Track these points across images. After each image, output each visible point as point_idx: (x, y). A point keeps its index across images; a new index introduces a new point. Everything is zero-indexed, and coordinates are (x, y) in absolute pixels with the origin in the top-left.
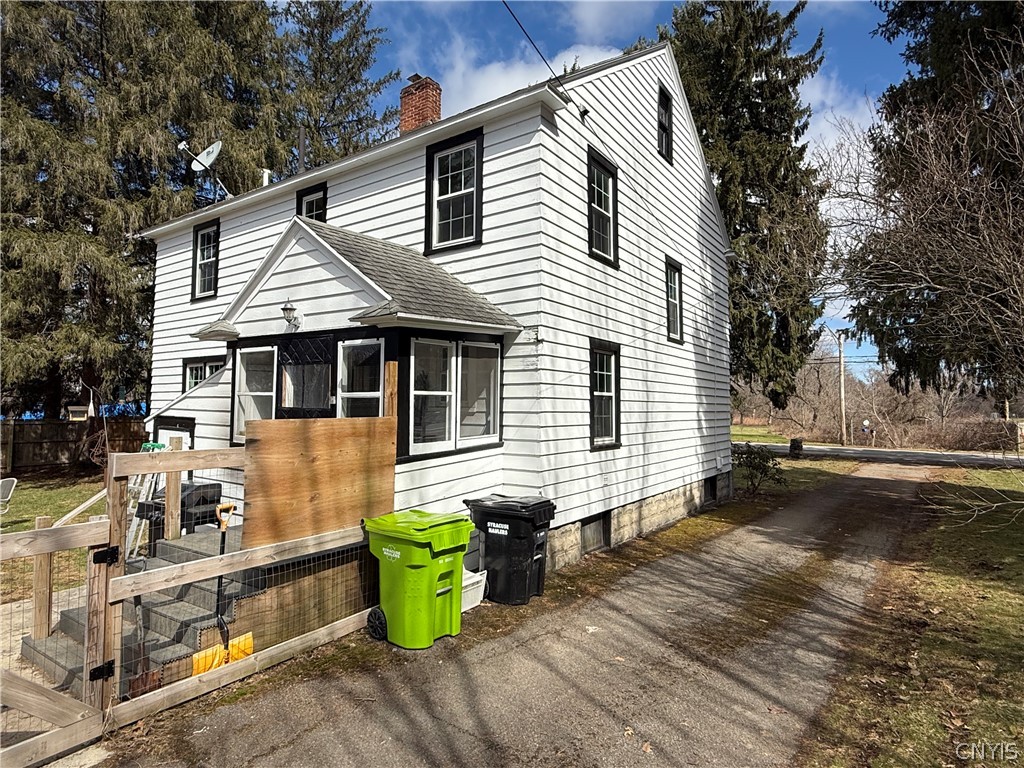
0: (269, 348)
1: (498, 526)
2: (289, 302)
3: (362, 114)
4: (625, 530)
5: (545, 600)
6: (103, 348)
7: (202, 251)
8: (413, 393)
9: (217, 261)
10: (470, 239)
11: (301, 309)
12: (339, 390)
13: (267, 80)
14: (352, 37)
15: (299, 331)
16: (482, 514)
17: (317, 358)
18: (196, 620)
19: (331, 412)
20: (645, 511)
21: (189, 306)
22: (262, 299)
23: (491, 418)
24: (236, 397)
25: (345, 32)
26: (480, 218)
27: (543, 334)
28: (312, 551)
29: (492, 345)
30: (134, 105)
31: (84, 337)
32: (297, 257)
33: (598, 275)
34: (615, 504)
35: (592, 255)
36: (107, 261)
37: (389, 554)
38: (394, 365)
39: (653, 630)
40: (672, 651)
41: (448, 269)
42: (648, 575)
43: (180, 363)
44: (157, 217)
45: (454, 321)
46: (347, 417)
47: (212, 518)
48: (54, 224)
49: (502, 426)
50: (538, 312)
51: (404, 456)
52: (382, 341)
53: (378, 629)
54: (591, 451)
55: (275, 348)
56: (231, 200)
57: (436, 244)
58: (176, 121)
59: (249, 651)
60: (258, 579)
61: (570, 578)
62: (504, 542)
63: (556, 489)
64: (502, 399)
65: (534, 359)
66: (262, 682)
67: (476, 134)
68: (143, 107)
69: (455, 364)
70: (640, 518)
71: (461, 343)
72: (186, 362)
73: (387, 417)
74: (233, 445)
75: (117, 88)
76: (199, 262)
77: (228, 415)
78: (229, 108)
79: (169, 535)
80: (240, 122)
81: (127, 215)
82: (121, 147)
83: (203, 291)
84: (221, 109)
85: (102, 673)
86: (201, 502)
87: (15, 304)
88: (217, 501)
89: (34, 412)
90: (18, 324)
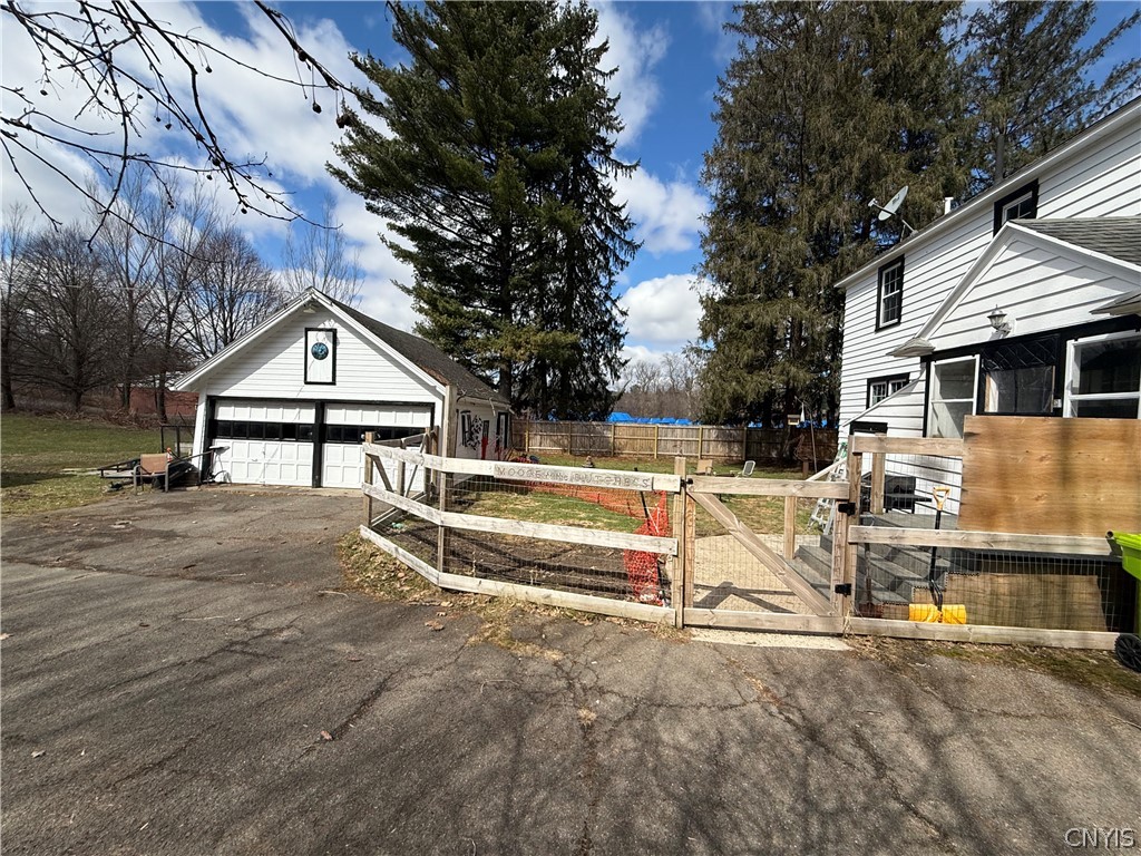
0: (970, 357)
2: (997, 309)
6: (803, 376)
7: (887, 287)
9: (901, 292)
11: (1011, 316)
12: (1067, 393)
13: (942, 116)
15: (1009, 336)
17: (1036, 361)
18: (907, 578)
21: (874, 336)
22: (962, 312)
24: (930, 405)
30: (825, 190)
31: (793, 369)
32: (1008, 262)
36: (807, 314)
43: (865, 382)
44: (842, 271)
46: (1079, 419)
47: (910, 504)
48: (771, 295)
53: (1133, 656)
55: (977, 357)
56: (917, 235)
59: (964, 620)
60: (973, 561)
66: (977, 652)
68: (832, 188)
72: (870, 381)
75: (813, 183)
76: (883, 297)
77: (922, 420)
78: (904, 159)
79: (874, 509)
80: (914, 167)
81: (820, 275)
82: (816, 225)
83: (886, 320)
84: (897, 162)
85: (843, 589)
86: (897, 490)
87: (750, 351)
88: (912, 492)
89: (755, 423)
90: (751, 367)
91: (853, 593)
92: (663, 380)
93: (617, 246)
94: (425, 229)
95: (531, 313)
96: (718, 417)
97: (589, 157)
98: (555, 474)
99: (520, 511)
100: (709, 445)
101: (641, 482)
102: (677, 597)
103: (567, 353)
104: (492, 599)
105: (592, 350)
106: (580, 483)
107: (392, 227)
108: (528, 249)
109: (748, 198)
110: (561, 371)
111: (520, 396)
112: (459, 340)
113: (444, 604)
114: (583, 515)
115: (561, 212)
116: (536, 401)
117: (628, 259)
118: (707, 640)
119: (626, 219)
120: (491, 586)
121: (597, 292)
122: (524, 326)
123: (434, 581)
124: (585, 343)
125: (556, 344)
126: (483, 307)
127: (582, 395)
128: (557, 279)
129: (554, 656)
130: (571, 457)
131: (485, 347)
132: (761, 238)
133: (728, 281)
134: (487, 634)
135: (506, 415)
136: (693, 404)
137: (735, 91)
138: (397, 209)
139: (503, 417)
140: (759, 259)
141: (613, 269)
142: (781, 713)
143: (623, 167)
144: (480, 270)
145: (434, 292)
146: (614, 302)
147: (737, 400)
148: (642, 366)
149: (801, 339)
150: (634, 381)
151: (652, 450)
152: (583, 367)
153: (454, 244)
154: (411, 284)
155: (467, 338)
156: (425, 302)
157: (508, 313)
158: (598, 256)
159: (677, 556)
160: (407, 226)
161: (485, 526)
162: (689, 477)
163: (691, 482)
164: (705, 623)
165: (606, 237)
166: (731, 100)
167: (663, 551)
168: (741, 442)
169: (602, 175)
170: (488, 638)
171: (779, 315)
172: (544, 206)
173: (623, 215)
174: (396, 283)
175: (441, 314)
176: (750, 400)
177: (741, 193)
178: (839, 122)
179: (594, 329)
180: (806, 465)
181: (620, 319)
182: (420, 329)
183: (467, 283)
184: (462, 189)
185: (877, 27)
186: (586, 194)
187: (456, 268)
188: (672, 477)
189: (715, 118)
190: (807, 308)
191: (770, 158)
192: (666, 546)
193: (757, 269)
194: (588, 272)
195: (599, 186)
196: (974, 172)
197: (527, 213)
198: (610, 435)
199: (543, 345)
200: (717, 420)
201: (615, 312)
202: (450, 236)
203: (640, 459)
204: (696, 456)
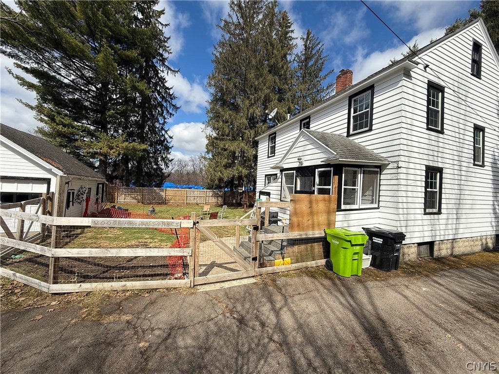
0: (293, 172)
1: (377, 239)
2: (299, 157)
3: (319, 89)
4: (443, 251)
5: (399, 272)
6: (245, 172)
7: (271, 142)
8: (343, 187)
9: (275, 145)
10: (367, 129)
11: (303, 159)
12: (316, 185)
13: (287, 85)
14: (316, 62)
15: (303, 166)
16: (371, 233)
17: (309, 174)
18: (274, 251)
19: (313, 192)
20: (455, 245)
21: (267, 159)
22: (291, 156)
23: (374, 198)
24: (282, 187)
25: (314, 61)
26: (372, 120)
27: (401, 164)
28: (311, 236)
29: (376, 169)
30: (253, 102)
31: (241, 169)
32: (302, 142)
33: (433, 138)
34: (438, 238)
35: (428, 129)
36: (246, 147)
37: (334, 242)
38: (337, 177)
39: (463, 298)
40: (474, 310)
41: (356, 141)
42: (458, 273)
43: (264, 176)
44: (258, 134)
45: (361, 161)
46: (318, 194)
47: (276, 222)
48: (234, 139)
49: (379, 201)
50: (399, 156)
51: (339, 209)
52: (332, 169)
53: (329, 266)
54: (424, 214)
55: (295, 172)
56: (280, 126)
57: (351, 132)
58: (263, 104)
59: (290, 263)
61: (411, 266)
62: (380, 246)
63: (406, 228)
64: (380, 190)
65: (396, 175)
66: (293, 273)
67: (371, 88)
68: (255, 102)
69: (360, 177)
70: (453, 248)
71: (362, 169)
72: (266, 175)
73: (334, 196)
74: (281, 201)
75: (248, 98)
76: (270, 146)
77: (280, 192)
78: (277, 97)
79: (265, 225)
80: (280, 100)
81: (251, 134)
82: (249, 115)
83: (271, 154)
84: (275, 97)
85: (255, 259)
86: (273, 217)
87: (226, 160)
88: (277, 217)
89: (227, 188)
90: (226, 166)
91: (258, 260)
92: (190, 168)
93: (168, 106)
94: (46, 73)
95: (120, 131)
96: (213, 186)
97: (154, 61)
98: (130, 223)
99: (110, 237)
100: (209, 198)
101: (175, 224)
102: (191, 274)
103: (141, 154)
104: (88, 294)
105: (155, 153)
106: (144, 226)
107: (19, 66)
108: (118, 98)
109: (225, 98)
110: (137, 162)
111: (112, 173)
112: (71, 140)
113: (53, 303)
114: (147, 236)
115: (139, 84)
116: (123, 176)
117: (173, 113)
118: (204, 290)
119: (172, 94)
120: (87, 286)
121: (157, 125)
122: (115, 137)
123: (45, 290)
124: (151, 149)
125: (134, 149)
126: (89, 124)
127: (149, 175)
128: (136, 116)
129: (127, 318)
130: (143, 205)
131: (89, 146)
132: (230, 115)
133: (218, 129)
134: (84, 316)
135: (103, 184)
136: (203, 180)
137: (221, 53)
138: (23, 56)
139: (101, 186)
140: (229, 123)
141: (166, 116)
142: (231, 316)
143: (171, 70)
144: (87, 104)
145: (53, 111)
146: (166, 132)
147: (220, 180)
148: (180, 161)
149: (244, 156)
150: (176, 168)
151: (184, 201)
152: (149, 161)
153: (68, 86)
154: (34, 103)
155: (77, 140)
156: (45, 115)
157: (105, 129)
158: (158, 109)
159: (191, 256)
160: (32, 68)
161: (84, 254)
162: (197, 220)
163: (198, 223)
164: (203, 283)
165: (163, 100)
166: (219, 56)
167: (185, 254)
168: (222, 197)
169: (160, 70)
170: (85, 317)
171: (237, 147)
172: (129, 79)
173: (171, 92)
174: (21, 101)
175: (58, 124)
176: (225, 180)
177: (223, 94)
178: (257, 77)
179: (156, 143)
180: (245, 206)
181: (169, 140)
182: (41, 131)
183: (77, 110)
184: (74, 57)
185: (269, 47)
186: (152, 78)
187: (70, 100)
188: (189, 221)
189: (213, 62)
190: (246, 145)
191: (233, 84)
192: (186, 252)
193: (229, 126)
194: (153, 116)
195: (159, 75)
196: (296, 106)
197: (118, 79)
198: (163, 194)
199: (127, 149)
200: (212, 187)
201: (166, 136)
202: (66, 81)
203: (178, 205)
204: (204, 203)
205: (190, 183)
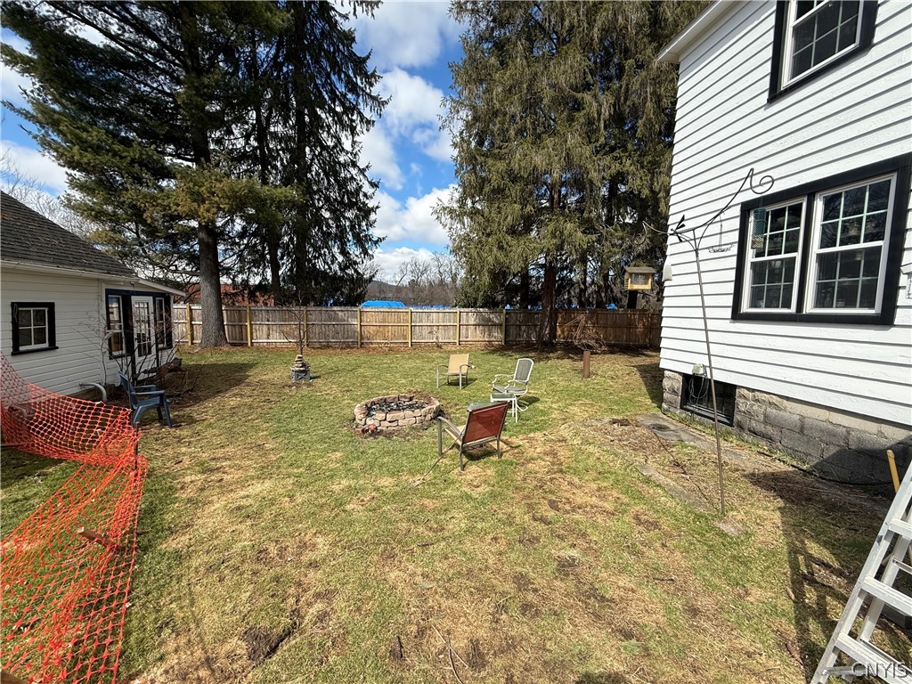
21: (763, 113)
89: (512, 305)
93: (361, 100)
96: (476, 299)
100: (467, 330)
117: (374, 117)
141: (357, 128)
147: (498, 274)
151: (405, 338)
168: (500, 326)
181: (369, 191)
198: (355, 322)
200: (475, 303)
201: (362, 182)
203: (391, 349)
204: (455, 343)
205: (434, 302)
